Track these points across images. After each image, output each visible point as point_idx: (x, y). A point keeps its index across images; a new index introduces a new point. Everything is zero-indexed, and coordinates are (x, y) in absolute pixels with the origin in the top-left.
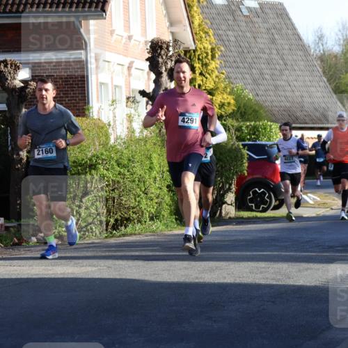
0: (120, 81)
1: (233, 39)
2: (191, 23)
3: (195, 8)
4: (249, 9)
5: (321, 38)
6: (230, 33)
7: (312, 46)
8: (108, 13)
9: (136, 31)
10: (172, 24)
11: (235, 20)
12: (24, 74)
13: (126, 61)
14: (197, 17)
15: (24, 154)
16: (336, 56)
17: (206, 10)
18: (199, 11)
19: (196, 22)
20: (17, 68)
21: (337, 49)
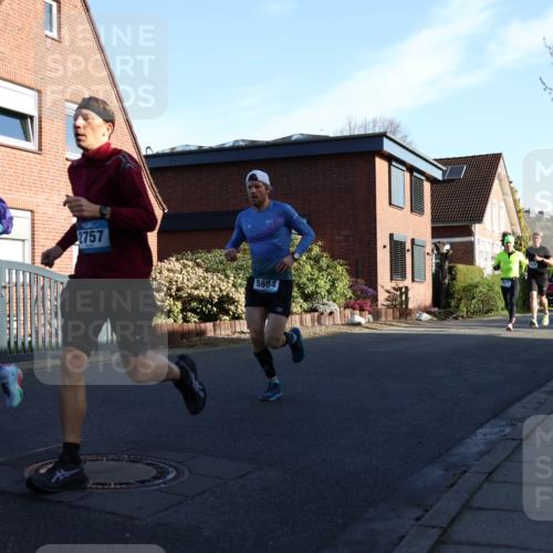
0: (489, 249)
2: (520, 223)
3: (522, 218)
8: (484, 221)
9: (496, 228)
10: (512, 225)
12: (447, 247)
13: (491, 241)
15: (447, 281)
17: (527, 219)
18: (524, 220)
20: (444, 244)
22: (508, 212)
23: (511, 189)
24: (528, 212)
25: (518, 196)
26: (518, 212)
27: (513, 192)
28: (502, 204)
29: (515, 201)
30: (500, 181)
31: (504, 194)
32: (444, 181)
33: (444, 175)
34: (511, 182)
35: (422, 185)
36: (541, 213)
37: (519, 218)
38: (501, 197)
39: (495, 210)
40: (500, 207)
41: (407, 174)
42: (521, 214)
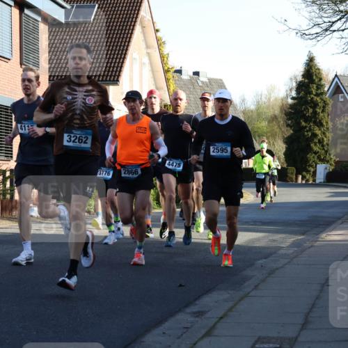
1: (192, 99)
2: (168, 89)
3: (171, 81)
4: (202, 82)
5: (243, 100)
6: (191, 96)
7: (238, 105)
8: (121, 82)
11: (194, 88)
14: (172, 86)
16: (252, 111)
17: (177, 82)
18: (174, 82)
19: (172, 89)
21: (253, 107)
22: (153, 71)
23: (158, 40)
24: (179, 72)
25: (166, 50)
26: (166, 72)
27: (160, 43)
28: (146, 60)
29: (162, 57)
30: (143, 27)
31: (148, 47)
32: (67, 24)
33: (67, 16)
34: (157, 31)
35: (36, 29)
36: (196, 74)
37: (167, 80)
38: (144, 51)
39: (136, 66)
40: (142, 64)
41: (16, 12)
42: (170, 75)
